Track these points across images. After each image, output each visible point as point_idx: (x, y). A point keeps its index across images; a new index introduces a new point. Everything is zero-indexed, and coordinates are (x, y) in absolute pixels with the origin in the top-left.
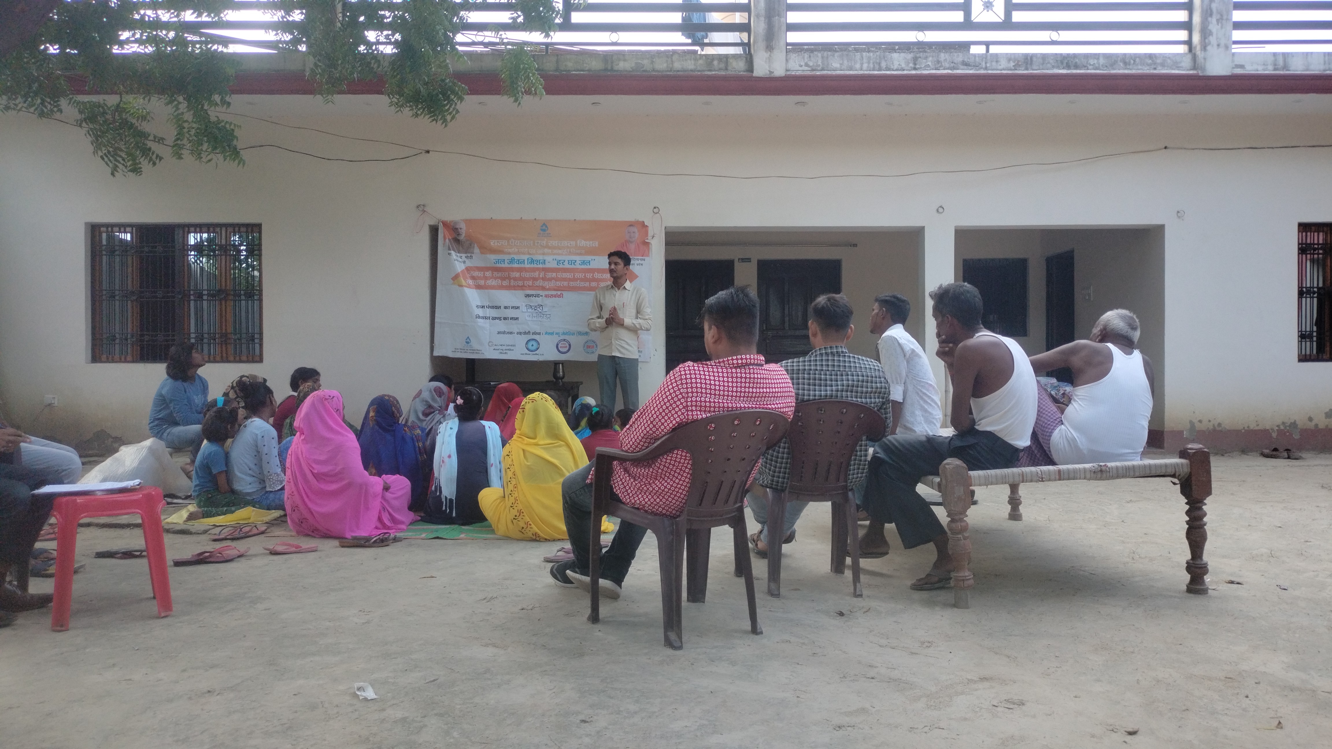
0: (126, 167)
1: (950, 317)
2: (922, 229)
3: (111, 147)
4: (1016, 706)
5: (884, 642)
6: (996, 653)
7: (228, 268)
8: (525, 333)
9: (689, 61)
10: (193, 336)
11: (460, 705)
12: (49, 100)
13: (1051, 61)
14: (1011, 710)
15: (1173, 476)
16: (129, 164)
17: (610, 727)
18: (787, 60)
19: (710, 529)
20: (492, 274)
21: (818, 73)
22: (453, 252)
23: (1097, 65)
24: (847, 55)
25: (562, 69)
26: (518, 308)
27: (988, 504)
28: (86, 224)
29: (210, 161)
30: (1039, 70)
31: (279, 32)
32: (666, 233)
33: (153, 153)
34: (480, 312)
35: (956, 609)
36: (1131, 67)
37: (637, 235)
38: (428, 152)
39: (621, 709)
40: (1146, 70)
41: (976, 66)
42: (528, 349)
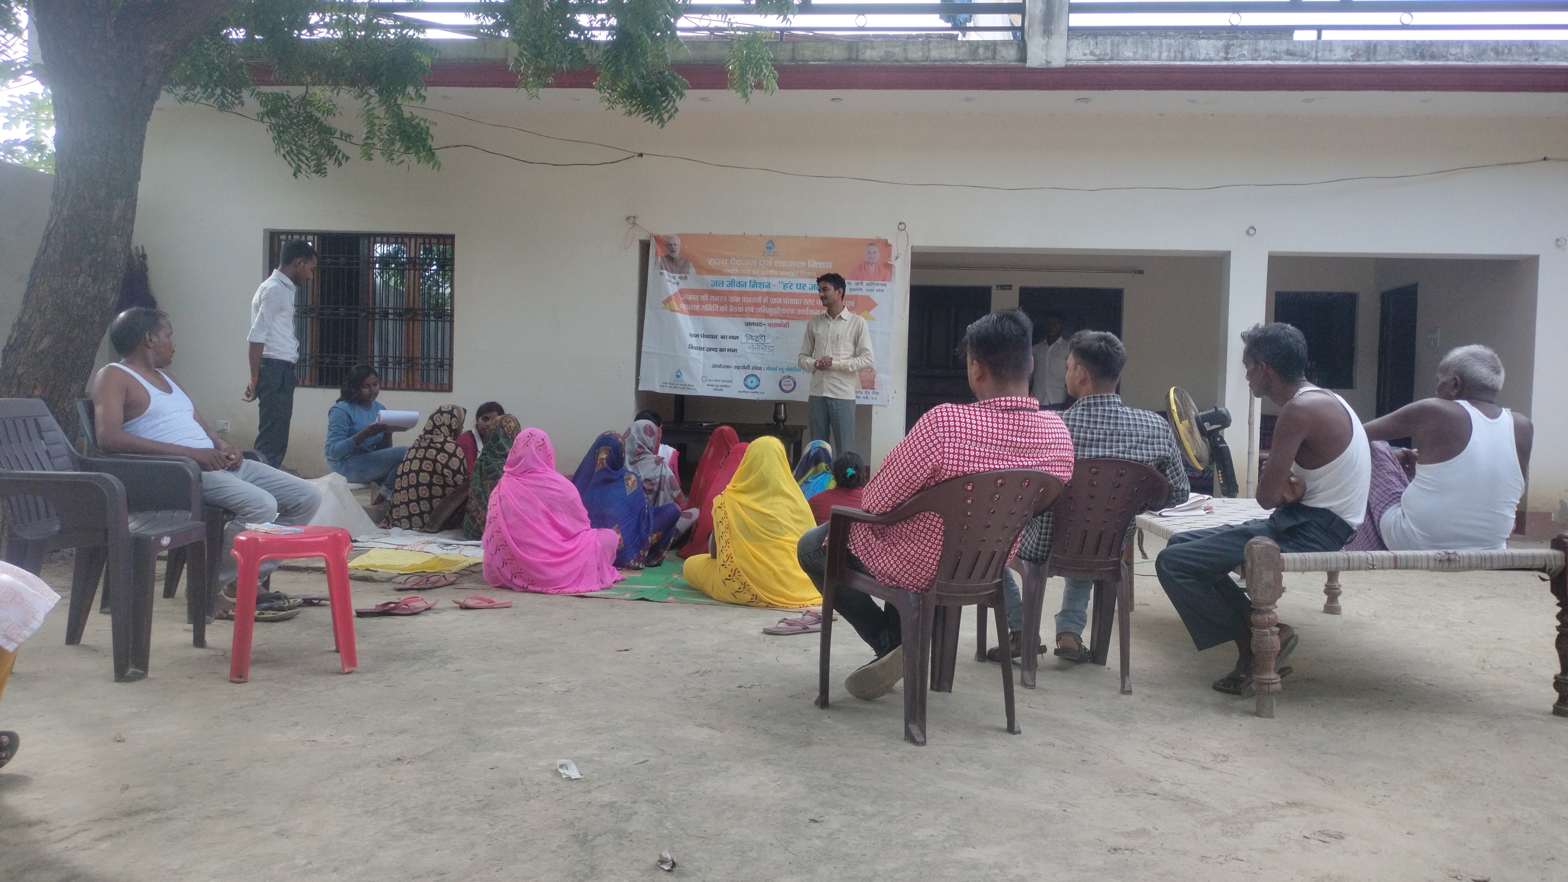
0: (310, 167)
1: (1264, 365)
2: (1228, 254)
3: (295, 145)
4: (1333, 839)
5: (1168, 752)
6: (1308, 774)
7: (417, 284)
8: (744, 367)
9: (949, 49)
10: (376, 359)
11: (674, 791)
12: (230, 91)
13: (1400, 50)
14: (1327, 844)
15: (1543, 570)
16: (312, 164)
17: (844, 829)
18: (1068, 48)
19: (961, 608)
20: (709, 298)
21: (1106, 63)
22: (665, 272)
23: (1460, 55)
24: (1143, 42)
25: (798, 59)
26: (737, 338)
27: (1298, 593)
28: (265, 230)
29: (402, 162)
30: (1385, 60)
31: (480, 15)
32: (913, 254)
33: (339, 152)
34: (694, 342)
35: (1257, 718)
36: (1504, 57)
37: (878, 256)
38: (641, 155)
39: (856, 810)
40: (1525, 62)
41: (1304, 56)
42: (746, 386)
